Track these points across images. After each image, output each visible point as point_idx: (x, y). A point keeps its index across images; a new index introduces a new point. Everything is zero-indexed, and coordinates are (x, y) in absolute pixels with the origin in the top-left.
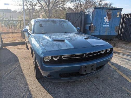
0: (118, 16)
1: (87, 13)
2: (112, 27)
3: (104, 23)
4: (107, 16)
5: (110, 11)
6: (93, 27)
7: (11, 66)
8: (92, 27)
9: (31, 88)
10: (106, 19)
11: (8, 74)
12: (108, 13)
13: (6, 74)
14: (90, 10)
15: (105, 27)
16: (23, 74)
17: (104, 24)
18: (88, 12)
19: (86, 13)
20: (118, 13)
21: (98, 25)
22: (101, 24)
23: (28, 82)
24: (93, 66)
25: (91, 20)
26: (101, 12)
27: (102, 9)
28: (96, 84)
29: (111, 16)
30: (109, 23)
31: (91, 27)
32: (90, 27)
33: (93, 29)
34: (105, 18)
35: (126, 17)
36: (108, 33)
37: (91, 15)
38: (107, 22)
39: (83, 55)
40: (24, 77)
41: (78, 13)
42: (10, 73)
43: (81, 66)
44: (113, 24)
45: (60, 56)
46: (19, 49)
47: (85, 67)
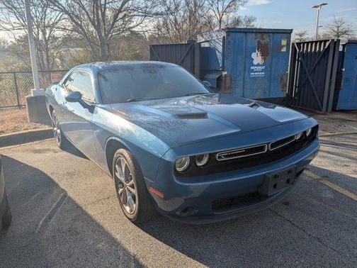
0: (284, 50)
1: (206, 45)
2: (272, 77)
3: (252, 68)
4: (258, 49)
5: (265, 36)
6: (228, 78)
7: (42, 199)
8: (225, 80)
9: (132, 250)
10: (257, 58)
11: (46, 221)
12: (259, 42)
13: (41, 222)
14: (214, 36)
15: (255, 79)
16: (90, 217)
17: (253, 71)
18: (208, 41)
19: (202, 45)
20: (284, 42)
21: (238, 74)
22: (245, 70)
23: (118, 237)
24: (290, 171)
25: (220, 62)
26: (242, 42)
27: (246, 32)
28: (291, 220)
29: (268, 49)
30: (263, 68)
31: (222, 80)
32: (219, 79)
33: (227, 86)
34: (254, 55)
35: (300, 49)
36: (265, 93)
37: (220, 48)
38: (258, 65)
39: (262, 148)
40: (99, 226)
41: (183, 44)
42: (50, 218)
43: (265, 175)
44: (273, 68)
45: (210, 154)
46: (39, 151)
47: (275, 177)
